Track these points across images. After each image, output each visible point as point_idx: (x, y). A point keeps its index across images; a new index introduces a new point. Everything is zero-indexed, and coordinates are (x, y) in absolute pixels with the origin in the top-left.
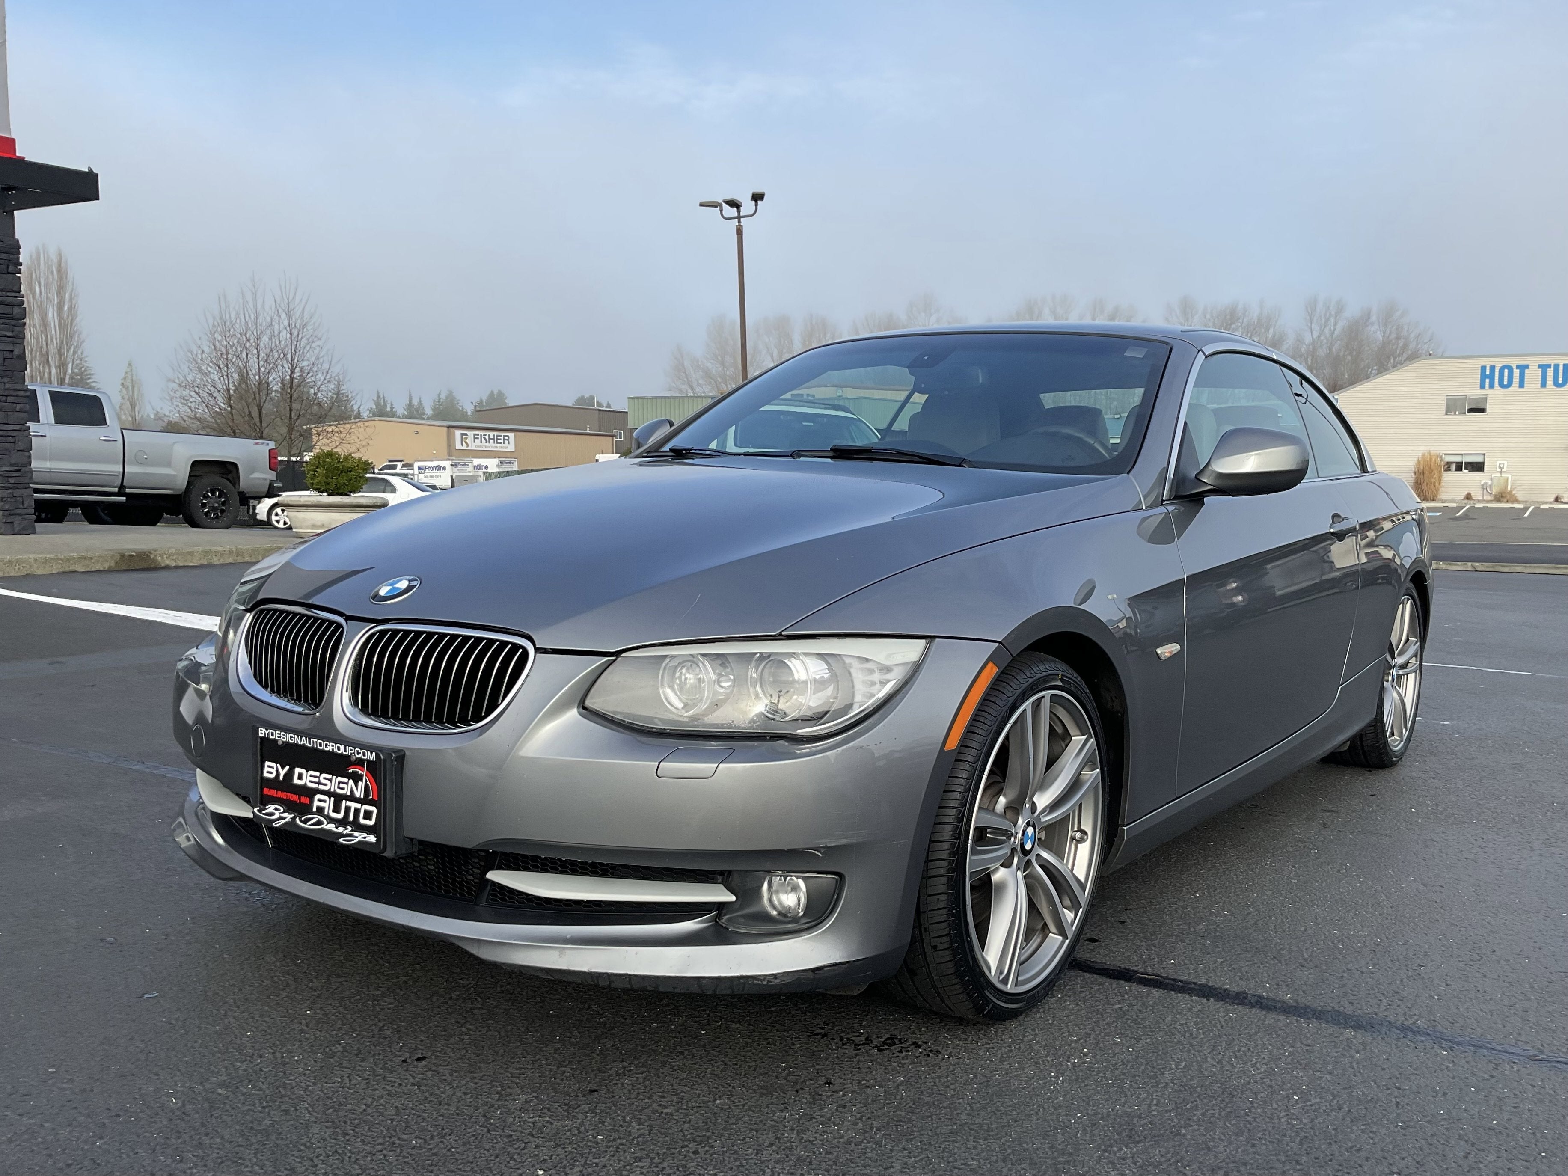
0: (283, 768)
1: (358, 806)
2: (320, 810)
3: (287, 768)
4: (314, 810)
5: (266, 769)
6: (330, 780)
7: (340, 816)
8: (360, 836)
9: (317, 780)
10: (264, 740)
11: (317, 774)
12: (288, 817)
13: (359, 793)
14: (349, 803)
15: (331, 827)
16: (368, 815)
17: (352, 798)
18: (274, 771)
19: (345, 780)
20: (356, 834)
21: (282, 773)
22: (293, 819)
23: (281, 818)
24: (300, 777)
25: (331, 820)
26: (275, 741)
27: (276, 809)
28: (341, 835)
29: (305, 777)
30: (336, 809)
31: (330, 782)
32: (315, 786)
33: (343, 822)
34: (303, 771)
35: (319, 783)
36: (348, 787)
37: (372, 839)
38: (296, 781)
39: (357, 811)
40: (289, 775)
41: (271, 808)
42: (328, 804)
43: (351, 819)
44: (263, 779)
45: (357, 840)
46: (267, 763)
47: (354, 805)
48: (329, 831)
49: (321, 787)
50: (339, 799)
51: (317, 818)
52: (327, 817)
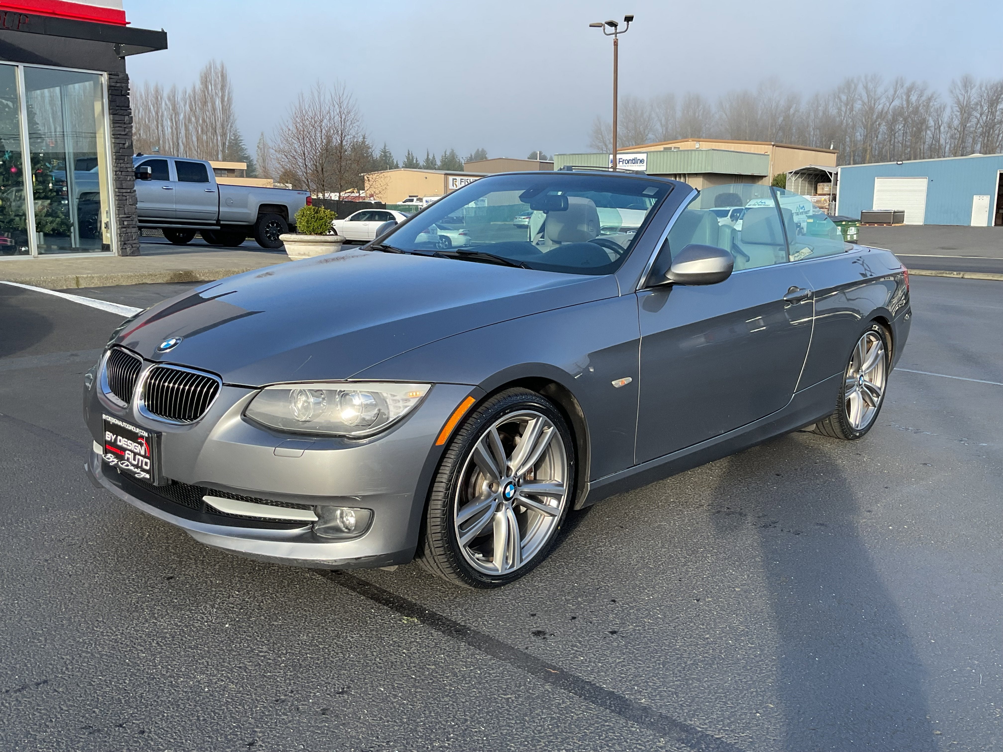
1: (142, 458)
2: (128, 459)
4: (126, 458)
5: (107, 436)
7: (135, 463)
9: (126, 443)
10: (105, 420)
11: (126, 440)
12: (116, 461)
13: (143, 452)
14: (139, 457)
15: (132, 468)
16: (146, 464)
17: (140, 454)
18: (110, 437)
19: (137, 445)
20: (142, 473)
21: (114, 437)
22: (118, 462)
23: (113, 461)
24: (120, 441)
25: (133, 465)
26: (109, 422)
27: (111, 456)
28: (136, 473)
29: (122, 442)
30: (134, 460)
31: (131, 445)
33: (137, 466)
34: (121, 438)
35: (127, 445)
36: (138, 448)
37: (148, 476)
38: (119, 443)
39: (142, 461)
40: (116, 439)
41: (109, 455)
42: (131, 456)
43: (140, 465)
44: (107, 440)
45: (142, 476)
46: (107, 433)
47: (141, 458)
48: (131, 470)
49: (128, 447)
50: (135, 454)
51: (127, 463)
52: (131, 463)
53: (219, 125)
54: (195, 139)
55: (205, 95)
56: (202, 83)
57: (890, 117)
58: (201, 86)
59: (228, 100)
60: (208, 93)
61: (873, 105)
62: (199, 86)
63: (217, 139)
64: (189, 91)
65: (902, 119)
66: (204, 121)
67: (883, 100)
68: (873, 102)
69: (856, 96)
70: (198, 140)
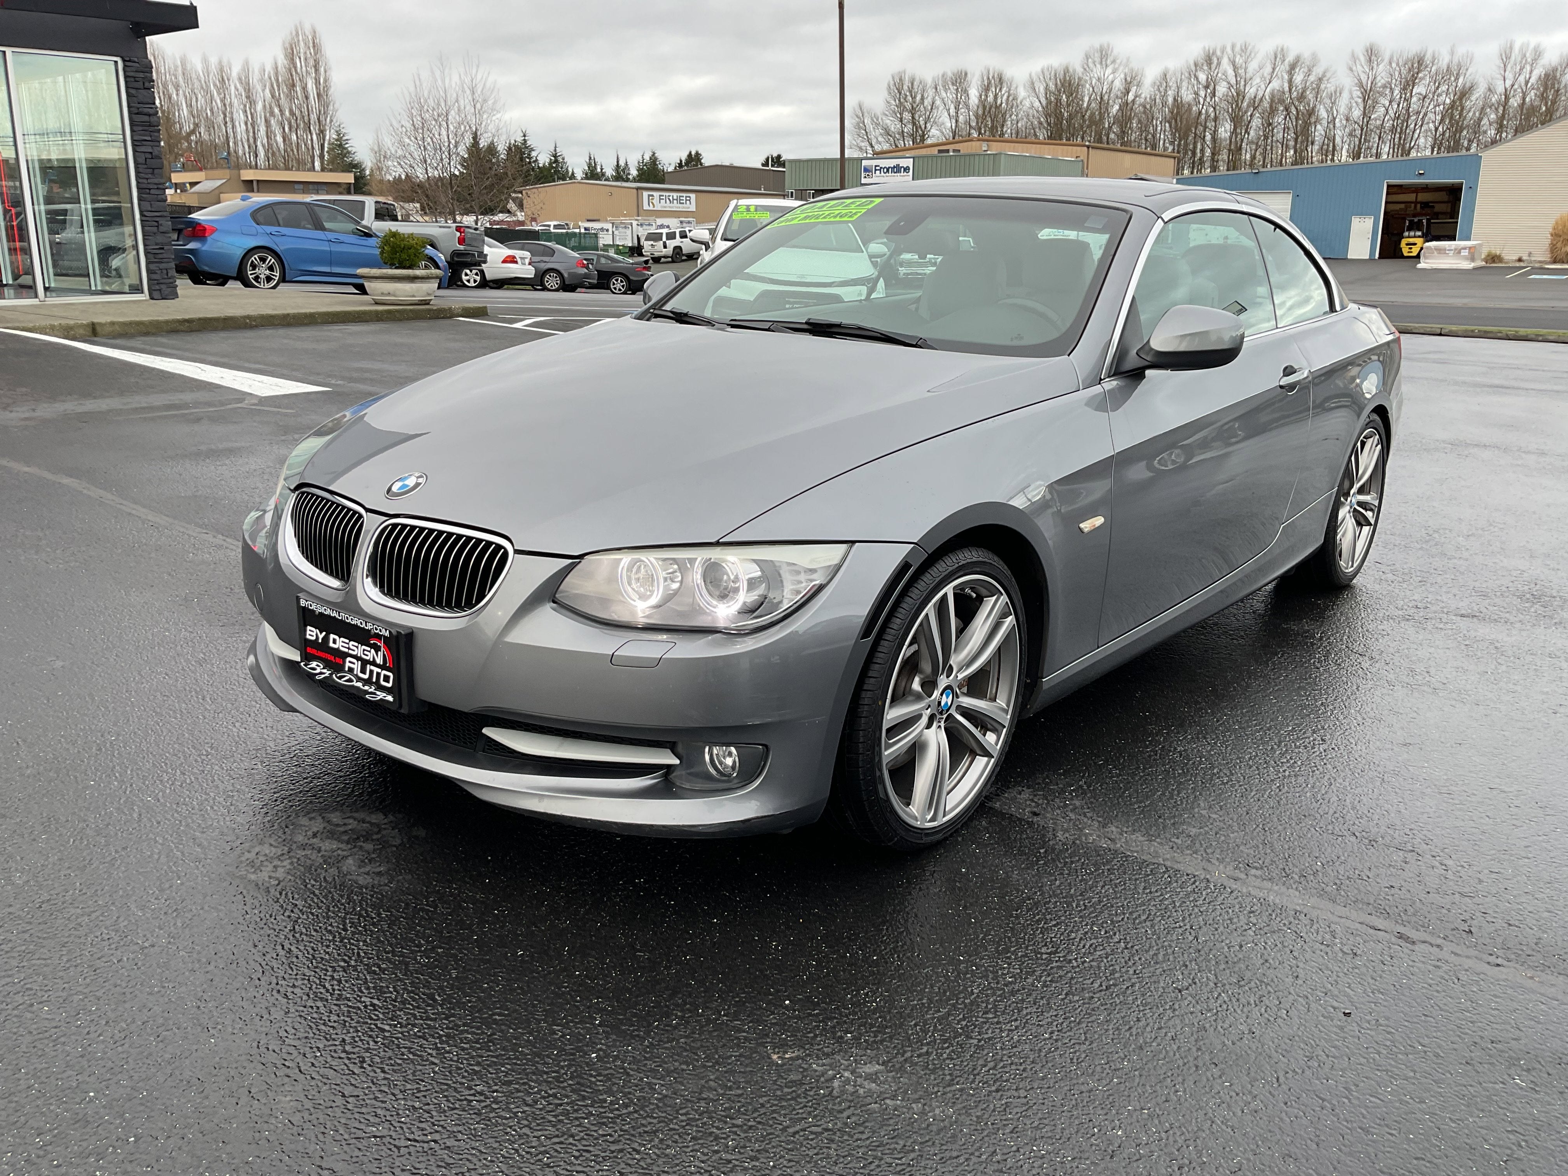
0: (321, 633)
1: (379, 670)
2: (351, 670)
3: (324, 633)
4: (347, 669)
5: (308, 632)
6: (357, 647)
7: (366, 677)
8: (381, 695)
9: (347, 646)
10: (304, 609)
11: (347, 641)
12: (327, 673)
13: (379, 660)
14: (373, 668)
15: (359, 684)
16: (387, 679)
17: (373, 663)
18: (314, 634)
19: (368, 649)
20: (378, 693)
21: (321, 636)
22: (331, 674)
23: (321, 673)
24: (334, 642)
25: (359, 679)
26: (313, 611)
27: (318, 665)
28: (367, 692)
29: (338, 643)
30: (363, 671)
31: (357, 649)
32: (346, 650)
33: (367, 682)
34: (336, 637)
35: (349, 648)
36: (371, 655)
37: (390, 698)
38: (331, 644)
39: (378, 674)
40: (326, 639)
41: (314, 664)
42: (357, 666)
43: (374, 680)
44: (306, 640)
45: (379, 698)
46: (309, 628)
47: (376, 670)
48: (358, 688)
49: (350, 652)
50: (365, 663)
51: (349, 676)
52: (356, 676)
53: (313, 117)
54: (279, 139)
55: (292, 75)
56: (286, 56)
57: (1266, 104)
58: (285, 62)
59: (325, 81)
60: (296, 71)
61: (1242, 88)
62: (282, 61)
63: (312, 140)
64: (269, 68)
65: (1282, 108)
66: (292, 113)
67: (1257, 80)
68: (1242, 83)
69: (1219, 75)
70: (284, 140)
